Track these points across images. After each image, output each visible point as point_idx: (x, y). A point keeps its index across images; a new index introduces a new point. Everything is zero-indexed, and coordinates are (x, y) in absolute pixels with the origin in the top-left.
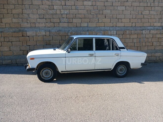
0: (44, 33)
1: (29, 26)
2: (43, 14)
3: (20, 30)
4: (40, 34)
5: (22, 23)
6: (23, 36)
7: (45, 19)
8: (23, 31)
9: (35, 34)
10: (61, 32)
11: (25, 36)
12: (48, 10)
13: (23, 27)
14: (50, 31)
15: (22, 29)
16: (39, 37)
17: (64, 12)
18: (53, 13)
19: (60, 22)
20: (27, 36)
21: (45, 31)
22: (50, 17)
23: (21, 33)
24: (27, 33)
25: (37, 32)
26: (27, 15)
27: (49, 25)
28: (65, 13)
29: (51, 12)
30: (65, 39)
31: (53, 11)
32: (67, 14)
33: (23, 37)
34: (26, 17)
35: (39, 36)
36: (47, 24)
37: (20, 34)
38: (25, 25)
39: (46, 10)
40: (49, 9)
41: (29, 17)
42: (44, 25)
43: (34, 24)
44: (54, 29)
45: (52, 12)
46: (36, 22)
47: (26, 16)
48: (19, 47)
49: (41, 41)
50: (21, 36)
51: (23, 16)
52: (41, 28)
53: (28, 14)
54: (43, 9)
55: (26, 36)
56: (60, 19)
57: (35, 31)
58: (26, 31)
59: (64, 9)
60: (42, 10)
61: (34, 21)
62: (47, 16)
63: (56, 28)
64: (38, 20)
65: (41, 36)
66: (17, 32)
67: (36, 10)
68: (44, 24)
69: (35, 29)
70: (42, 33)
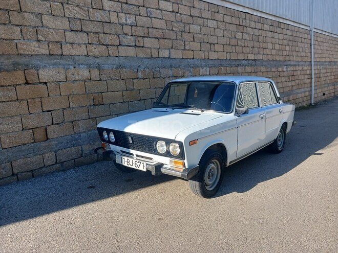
0: (86, 74)
1: (44, 50)
2: (80, 19)
3: (16, 65)
4: (77, 77)
5: (22, 41)
6: (27, 83)
7: (85, 35)
8: (27, 65)
9: (62, 77)
10: (124, 69)
11: (33, 83)
12: (91, 10)
13: (25, 55)
14: (99, 68)
15: (23, 60)
16: (75, 84)
17: (126, 20)
18: (104, 20)
19: (120, 45)
20: (40, 83)
21: (89, 67)
22: (96, 30)
23: (21, 73)
24: (41, 72)
25: (68, 69)
26: (37, 17)
27: (96, 52)
28: (129, 22)
29: (98, 15)
30: (132, 88)
31: (102, 13)
32: (132, 26)
33: (28, 86)
34: (32, 24)
35: (73, 82)
36: (92, 48)
37: (19, 77)
38: (33, 47)
39: (87, 9)
40: (92, 7)
41: (41, 25)
42: (83, 50)
43: (60, 46)
44: (109, 62)
45: (100, 17)
46: (63, 41)
47: (32, 20)
48: (19, 118)
49: (79, 95)
50: (20, 85)
51: (24, 18)
52: (77, 58)
53: (39, 15)
54: (78, 6)
55: (37, 84)
56: (120, 36)
57: (64, 68)
58: (37, 68)
59: (125, 13)
60: (77, 9)
61: (58, 38)
62: (90, 27)
63: (113, 58)
64: (68, 34)
65: (79, 80)
66: (7, 71)
67: (61, 5)
68: (84, 46)
69: (62, 62)
70: (81, 73)
